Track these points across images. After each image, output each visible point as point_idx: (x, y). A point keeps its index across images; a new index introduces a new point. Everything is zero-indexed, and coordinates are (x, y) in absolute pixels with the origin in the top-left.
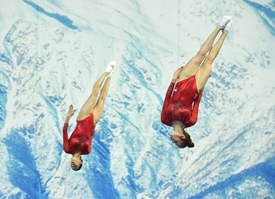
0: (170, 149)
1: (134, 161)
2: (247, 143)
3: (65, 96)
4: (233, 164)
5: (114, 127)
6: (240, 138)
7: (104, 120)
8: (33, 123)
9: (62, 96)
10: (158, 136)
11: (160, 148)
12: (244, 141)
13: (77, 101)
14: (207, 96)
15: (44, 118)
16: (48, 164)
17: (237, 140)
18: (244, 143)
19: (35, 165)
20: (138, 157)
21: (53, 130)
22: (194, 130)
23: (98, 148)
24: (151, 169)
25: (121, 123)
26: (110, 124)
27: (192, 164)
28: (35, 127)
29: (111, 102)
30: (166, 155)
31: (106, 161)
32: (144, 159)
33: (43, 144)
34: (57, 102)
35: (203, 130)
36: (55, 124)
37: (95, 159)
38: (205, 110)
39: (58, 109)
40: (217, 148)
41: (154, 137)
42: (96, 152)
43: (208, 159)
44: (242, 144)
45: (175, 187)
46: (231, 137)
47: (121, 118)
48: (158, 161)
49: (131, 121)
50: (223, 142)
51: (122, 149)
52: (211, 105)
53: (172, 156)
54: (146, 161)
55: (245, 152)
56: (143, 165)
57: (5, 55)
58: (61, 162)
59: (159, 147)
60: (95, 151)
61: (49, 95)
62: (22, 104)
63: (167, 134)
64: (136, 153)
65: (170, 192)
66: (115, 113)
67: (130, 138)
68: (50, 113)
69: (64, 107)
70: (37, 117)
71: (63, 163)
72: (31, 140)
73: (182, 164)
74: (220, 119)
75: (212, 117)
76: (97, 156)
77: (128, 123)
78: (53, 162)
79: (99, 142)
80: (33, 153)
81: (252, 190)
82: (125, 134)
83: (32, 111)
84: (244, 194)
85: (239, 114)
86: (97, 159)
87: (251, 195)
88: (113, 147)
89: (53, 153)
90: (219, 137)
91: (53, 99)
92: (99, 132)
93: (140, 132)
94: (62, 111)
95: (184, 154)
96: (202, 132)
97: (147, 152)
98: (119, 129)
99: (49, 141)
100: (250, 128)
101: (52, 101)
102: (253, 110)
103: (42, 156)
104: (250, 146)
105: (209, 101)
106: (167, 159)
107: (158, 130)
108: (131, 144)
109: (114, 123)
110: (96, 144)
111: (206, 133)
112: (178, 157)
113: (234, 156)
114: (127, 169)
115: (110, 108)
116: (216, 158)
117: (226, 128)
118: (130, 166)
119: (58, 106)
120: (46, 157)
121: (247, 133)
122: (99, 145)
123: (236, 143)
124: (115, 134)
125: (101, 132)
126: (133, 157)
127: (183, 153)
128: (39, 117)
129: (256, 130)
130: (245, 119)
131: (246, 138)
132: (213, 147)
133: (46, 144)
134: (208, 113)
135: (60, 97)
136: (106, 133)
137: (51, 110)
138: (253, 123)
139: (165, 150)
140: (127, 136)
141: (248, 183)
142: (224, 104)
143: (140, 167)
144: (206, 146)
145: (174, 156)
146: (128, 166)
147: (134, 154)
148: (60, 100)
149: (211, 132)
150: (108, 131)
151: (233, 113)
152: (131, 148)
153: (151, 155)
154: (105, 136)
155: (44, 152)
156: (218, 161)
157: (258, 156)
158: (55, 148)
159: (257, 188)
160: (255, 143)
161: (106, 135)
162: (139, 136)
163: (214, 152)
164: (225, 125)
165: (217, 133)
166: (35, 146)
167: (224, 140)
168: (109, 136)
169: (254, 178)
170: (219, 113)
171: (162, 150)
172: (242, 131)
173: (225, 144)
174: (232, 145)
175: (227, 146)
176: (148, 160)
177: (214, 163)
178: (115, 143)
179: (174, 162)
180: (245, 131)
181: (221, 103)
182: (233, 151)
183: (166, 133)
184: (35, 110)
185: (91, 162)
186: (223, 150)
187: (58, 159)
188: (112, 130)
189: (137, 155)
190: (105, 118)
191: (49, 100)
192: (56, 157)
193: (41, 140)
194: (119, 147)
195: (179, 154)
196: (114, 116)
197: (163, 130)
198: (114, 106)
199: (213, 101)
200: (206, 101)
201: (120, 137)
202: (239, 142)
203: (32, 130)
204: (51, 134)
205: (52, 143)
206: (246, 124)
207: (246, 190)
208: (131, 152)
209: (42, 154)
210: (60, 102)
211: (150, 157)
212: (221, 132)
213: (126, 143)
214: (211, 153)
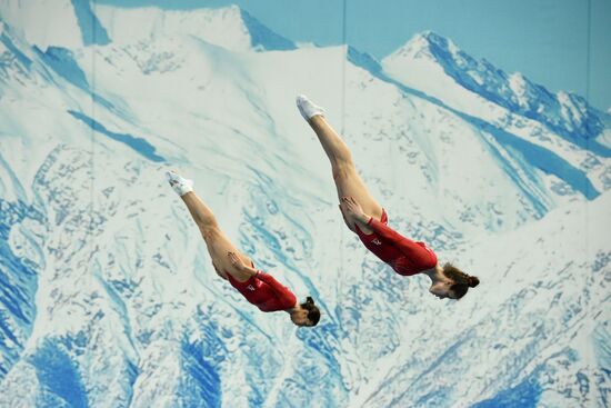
0: (327, 374)
1: (263, 396)
2: (463, 365)
3: (141, 279)
4: (437, 402)
5: (228, 334)
6: (451, 355)
7: (211, 323)
8: (84, 327)
9: (136, 280)
10: (306, 351)
11: (310, 373)
12: (457, 361)
13: (163, 289)
14: (393, 281)
15: (104, 319)
16: (110, 401)
17: (445, 359)
18: (457, 364)
19: (87, 402)
20: (271, 388)
21: (119, 341)
22: (370, 341)
23: (200, 373)
25: (240, 328)
26: (220, 329)
27: (367, 401)
28: (87, 335)
29: (222, 290)
30: (319, 385)
31: (214, 395)
32: (280, 392)
33: (101, 366)
34: (127, 291)
35: (386, 340)
36: (123, 329)
37: (194, 392)
38: (389, 304)
39: (129, 303)
40: (410, 373)
41: (298, 353)
42: (196, 380)
43: (394, 393)
44: (453, 365)
46: (433, 354)
47: (241, 320)
48: (305, 395)
49: (258, 324)
50: (421, 361)
51: (241, 373)
52: (399, 297)
53: (331, 387)
54: (284, 395)
55: (460, 379)
56: (279, 403)
57: (35, 207)
58: (134, 398)
59: (307, 371)
60: (195, 377)
61: (112, 279)
62: (65, 293)
63: (322, 347)
64: (266, 381)
66: (230, 310)
67: (256, 355)
68: (115, 309)
69: (139, 299)
70: (91, 317)
71: (137, 399)
72: (80, 358)
73: (348, 401)
74: (415, 322)
75: (401, 319)
76: (197, 387)
77: (254, 328)
78: (119, 398)
79: (201, 361)
80: (84, 381)
82: (247, 348)
83: (82, 306)
85: (449, 312)
86: (198, 393)
88: (225, 370)
89: (119, 381)
90: (414, 353)
91: (119, 285)
92: (202, 343)
93: (274, 344)
94: (134, 307)
96: (383, 344)
97: (287, 380)
98: (237, 339)
99: (113, 360)
100: (468, 338)
101: (118, 288)
102: (473, 306)
103: (100, 385)
104: (467, 369)
105: (395, 289)
106: (322, 393)
107: (306, 341)
108: (258, 364)
109: (227, 328)
110: (196, 366)
111: (391, 347)
112: (340, 389)
113: (440, 387)
115: (221, 302)
116: (407, 391)
117: (425, 337)
118: (255, 404)
119: (128, 297)
120: (107, 388)
121: (462, 346)
122: (200, 366)
123: (443, 364)
124: (229, 347)
125: (205, 344)
126: (261, 388)
127: (350, 382)
128: (95, 318)
129: (479, 342)
130: (459, 321)
131: (460, 355)
132: (403, 371)
133: (107, 366)
134: (395, 311)
135: (132, 282)
136: (213, 346)
137: (114, 305)
138: (472, 329)
139: (318, 377)
140: (251, 351)
142: (422, 295)
144: (391, 369)
145: (334, 386)
146: (251, 403)
147: (263, 383)
148: (131, 287)
149: (399, 345)
150: (216, 342)
151: (437, 311)
152: (258, 372)
153: (293, 384)
154: (212, 352)
155: (103, 379)
156: (412, 397)
157: (483, 387)
158: (122, 372)
160: (477, 363)
161: (214, 349)
162: (272, 351)
163: (404, 380)
164: (424, 333)
165: (411, 346)
166: (87, 368)
167: (423, 358)
168: (219, 350)
170: (413, 310)
171: (312, 377)
172: (453, 343)
173: (423, 366)
174: (438, 368)
175: (427, 369)
176: (287, 395)
177: (405, 399)
178: (229, 364)
179: (335, 396)
180: (459, 343)
181: (418, 292)
182: (438, 377)
183: (319, 346)
184: (87, 305)
185: (187, 398)
186: (421, 376)
187: (127, 392)
188: (225, 340)
189: (269, 385)
190: (211, 319)
191: (112, 287)
192: (124, 388)
193: (98, 358)
194: (237, 371)
195: (343, 384)
196: (229, 316)
197: (314, 341)
198: (229, 299)
199: (402, 289)
200: (391, 289)
201: (239, 352)
202: (448, 363)
203: (82, 340)
204: (116, 348)
205: (117, 364)
206: (462, 330)
208: (258, 378)
209: (98, 382)
210: (132, 291)
211: (292, 389)
212: (417, 345)
213: (249, 364)
214: (399, 382)
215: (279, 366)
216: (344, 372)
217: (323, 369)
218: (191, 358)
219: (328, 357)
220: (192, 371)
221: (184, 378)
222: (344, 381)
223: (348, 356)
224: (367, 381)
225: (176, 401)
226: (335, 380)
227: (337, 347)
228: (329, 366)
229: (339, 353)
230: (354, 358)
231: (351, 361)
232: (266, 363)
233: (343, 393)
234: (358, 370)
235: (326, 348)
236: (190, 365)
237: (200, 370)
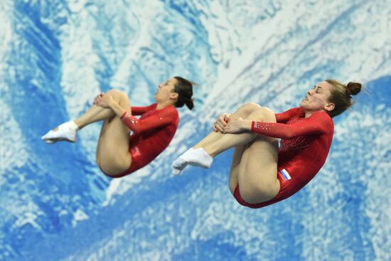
0: (191, 42)
1: (113, 67)
2: (358, 34)
6: (343, 22)
10: (167, 14)
11: (171, 41)
12: (351, 29)
17: (336, 27)
18: (350, 33)
20: (123, 58)
23: (36, 38)
24: (150, 84)
27: (239, 76)
30: (182, 56)
31: (52, 65)
32: (134, 63)
37: (28, 60)
40: (293, 44)
41: (157, 16)
42: (32, 46)
43: (272, 66)
44: (345, 35)
45: (200, 124)
48: (165, 68)
50: (307, 29)
53: (196, 59)
55: (352, 52)
56: (133, 77)
59: (168, 39)
60: (30, 42)
63: (186, 10)
64: (117, 49)
65: (191, 134)
67: (106, 18)
73: (216, 75)
76: (33, 55)
79: (38, 24)
81: (364, 134)
82: (94, 9)
84: (346, 142)
86: (33, 61)
87: (360, 144)
88: (67, 35)
90: (298, 19)
95: (222, 53)
96: (261, 7)
97: (143, 49)
104: (363, 39)
106: (185, 66)
108: (107, 29)
110: (32, 29)
111: (271, 11)
112: (207, 61)
113: (329, 61)
114: (97, 84)
116: (288, 65)
118: (104, 76)
121: (357, 12)
122: (37, 30)
123: (333, 33)
126: (111, 58)
127: (219, 53)
129: (378, 6)
131: (355, 22)
132: (284, 41)
136: (53, 5)
139: (181, 46)
140: (99, 13)
141: (356, 118)
143: (126, 81)
144: (270, 38)
145: (199, 57)
146: (99, 77)
147: (113, 51)
149: (280, 9)
152: (108, 38)
153: (150, 55)
154: (51, 12)
156: (294, 71)
157: (380, 61)
159: (374, 130)
160: (374, 33)
161: (53, 9)
162: (125, 14)
163: (285, 51)
165: (294, 10)
167: (309, 26)
168: (60, 11)
169: (368, 109)
171: (173, 46)
173: (308, 35)
175: (313, 38)
176: (142, 68)
177: (286, 75)
179: (200, 70)
182: (326, 49)
183: (183, 9)
185: (20, 67)
186: (305, 47)
189: (120, 54)
194: (81, 37)
195: (211, 55)
201: (84, 14)
202: (339, 32)
207: (350, 135)
208: (107, 46)
211: (148, 60)
212: (302, 9)
213: (98, 28)
214: (279, 54)
215: (133, 31)
216: (212, 40)
217: (187, 36)
218: (26, 19)
219: (193, 22)
220: (27, 35)
221: (17, 43)
222: (213, 51)
223: (218, 22)
224: (240, 51)
225: (7, 70)
226: (201, 50)
227: (205, 10)
228: (194, 33)
229: (207, 17)
230: (224, 23)
231: (222, 28)
232: (118, 28)
233: (210, 66)
234: (230, 39)
235: (191, 11)
236: (24, 27)
237: (37, 34)
